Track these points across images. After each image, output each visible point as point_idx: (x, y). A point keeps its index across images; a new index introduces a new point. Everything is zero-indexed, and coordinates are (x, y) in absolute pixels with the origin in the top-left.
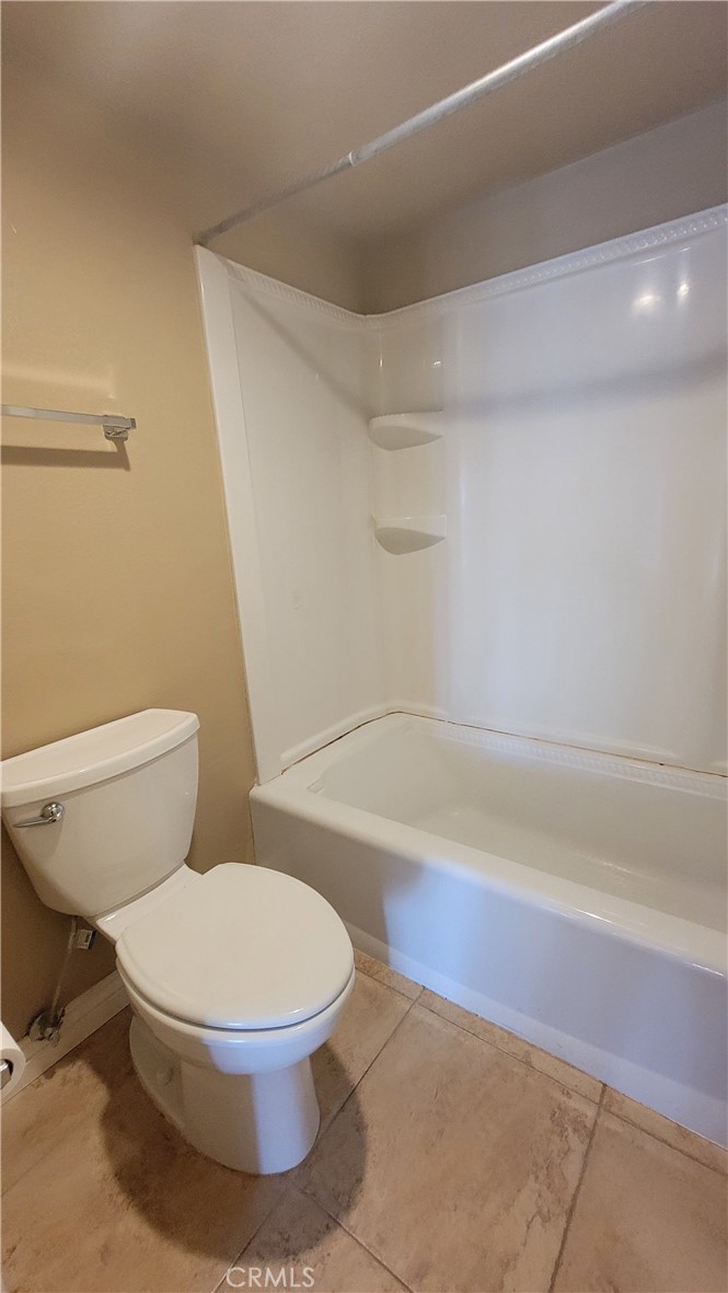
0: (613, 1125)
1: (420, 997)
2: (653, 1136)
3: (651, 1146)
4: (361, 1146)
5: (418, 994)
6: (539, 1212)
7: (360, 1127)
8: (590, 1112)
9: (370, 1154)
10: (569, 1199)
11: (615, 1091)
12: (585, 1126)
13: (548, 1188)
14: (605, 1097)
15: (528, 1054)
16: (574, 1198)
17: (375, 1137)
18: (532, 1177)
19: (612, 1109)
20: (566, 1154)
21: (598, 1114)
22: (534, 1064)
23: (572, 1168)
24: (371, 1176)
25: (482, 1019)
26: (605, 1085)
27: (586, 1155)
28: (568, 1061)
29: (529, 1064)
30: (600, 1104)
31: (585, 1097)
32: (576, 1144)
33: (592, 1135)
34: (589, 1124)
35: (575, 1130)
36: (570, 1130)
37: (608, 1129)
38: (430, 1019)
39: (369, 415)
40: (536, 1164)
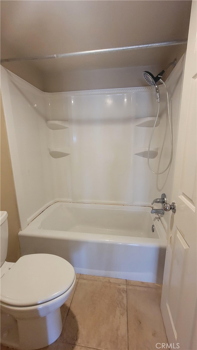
0: (130, 287)
1: (80, 277)
2: (138, 286)
3: (138, 288)
4: (76, 322)
5: (79, 276)
6: (121, 314)
7: (74, 317)
8: (125, 287)
9: (78, 323)
10: (126, 308)
11: (129, 280)
12: (125, 291)
13: (121, 308)
14: (127, 282)
15: (109, 280)
16: (127, 307)
17: (78, 318)
18: (117, 307)
19: (129, 284)
20: (123, 298)
21: (127, 287)
22: (111, 282)
23: (125, 301)
24: (80, 327)
25: (97, 276)
26: (126, 280)
27: (127, 297)
28: (118, 278)
29: (110, 282)
30: (126, 284)
31: (123, 284)
32: (124, 295)
33: (126, 292)
34: (125, 290)
35: (123, 292)
36: (122, 293)
37: (129, 289)
38: (84, 281)
39: (47, 120)
40: (118, 304)
